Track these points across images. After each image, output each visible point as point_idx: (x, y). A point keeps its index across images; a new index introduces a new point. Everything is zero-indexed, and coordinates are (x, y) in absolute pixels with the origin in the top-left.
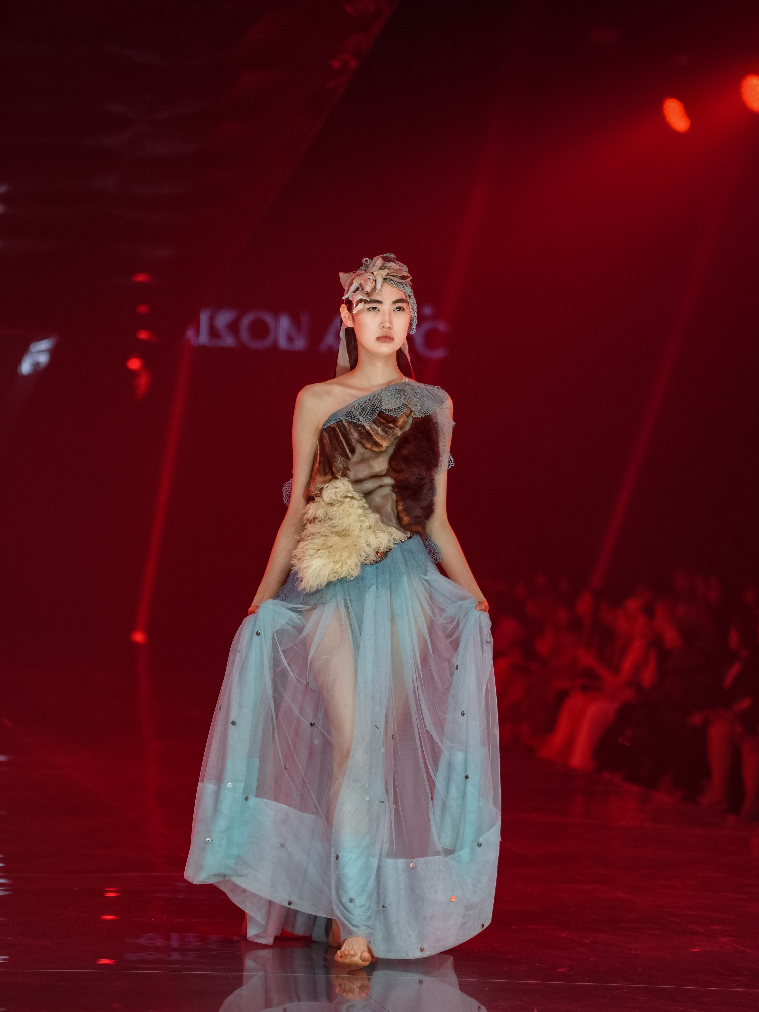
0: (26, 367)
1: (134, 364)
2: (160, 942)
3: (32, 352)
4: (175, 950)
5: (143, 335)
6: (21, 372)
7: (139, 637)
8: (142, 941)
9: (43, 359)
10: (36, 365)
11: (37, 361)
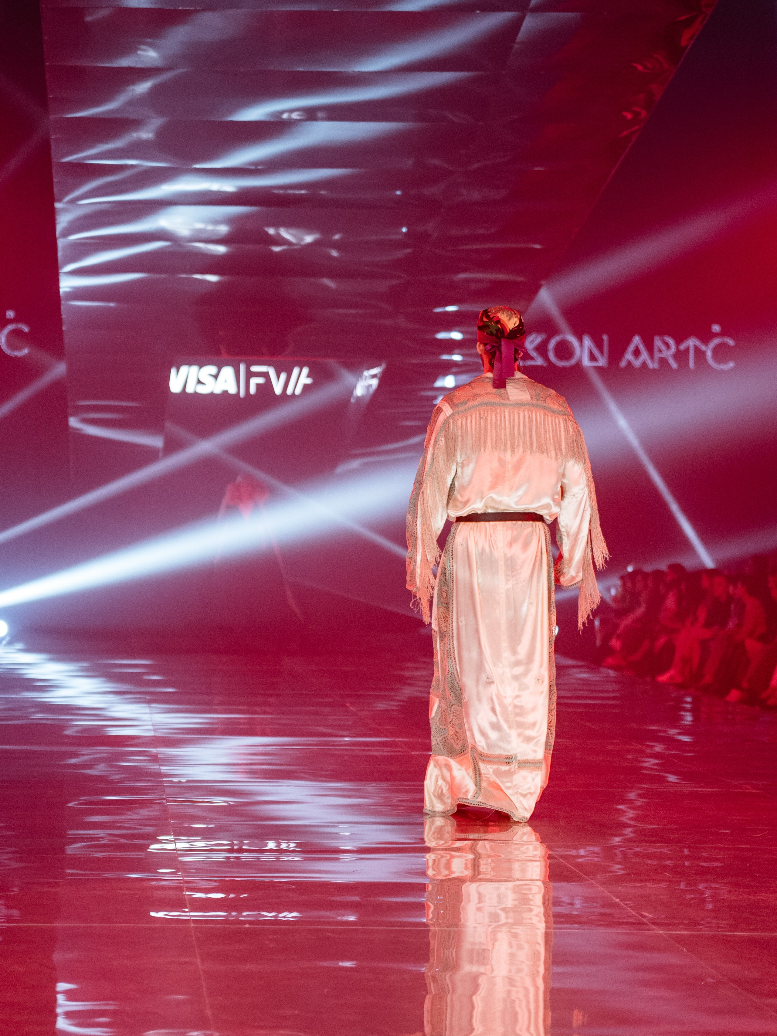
0: (359, 390)
3: (364, 378)
6: (355, 395)
9: (375, 382)
10: (370, 387)
11: (370, 384)
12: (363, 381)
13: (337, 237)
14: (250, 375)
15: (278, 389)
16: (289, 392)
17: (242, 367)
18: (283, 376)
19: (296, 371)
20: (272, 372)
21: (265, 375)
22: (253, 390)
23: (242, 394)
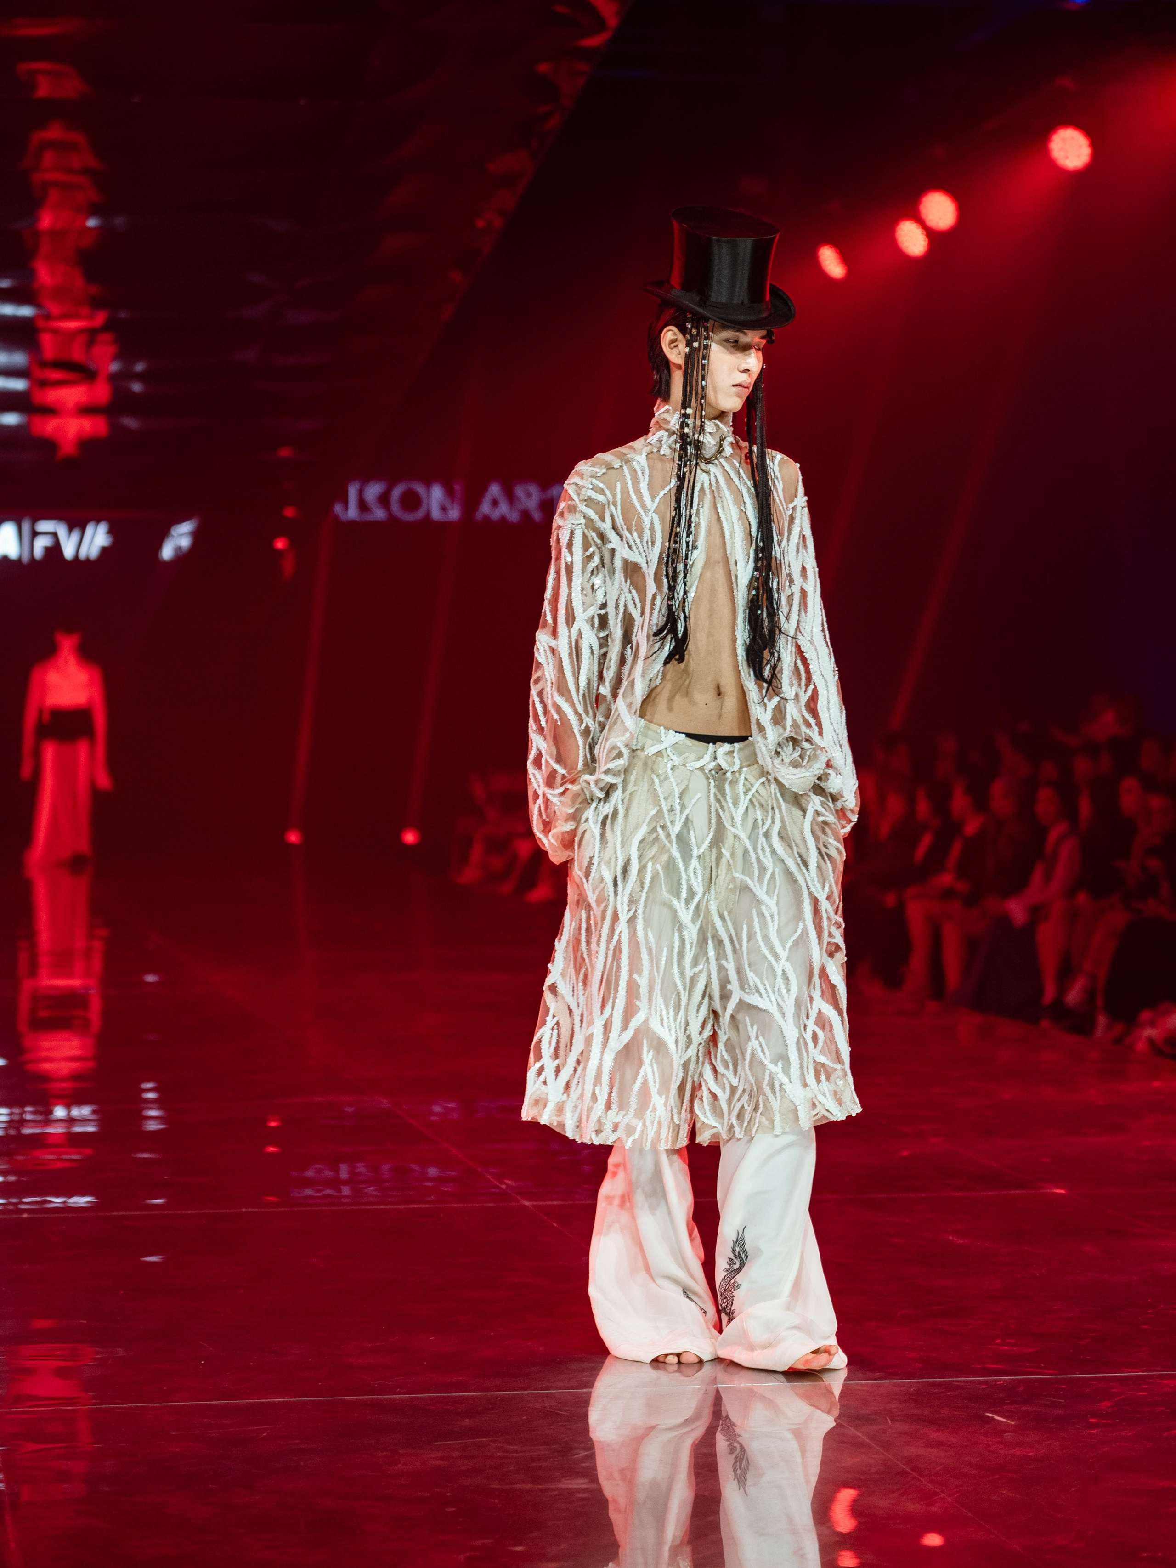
0: (167, 552)
1: (280, 544)
3: (173, 536)
5: (289, 512)
6: (162, 558)
7: (293, 838)
9: (185, 542)
10: (178, 549)
11: (179, 544)
12: (170, 538)
13: (140, 367)
14: (35, 534)
15: (69, 552)
16: (83, 555)
17: (26, 526)
18: (75, 536)
19: (90, 529)
20: (61, 530)
21: (55, 535)
22: (38, 552)
23: (26, 558)
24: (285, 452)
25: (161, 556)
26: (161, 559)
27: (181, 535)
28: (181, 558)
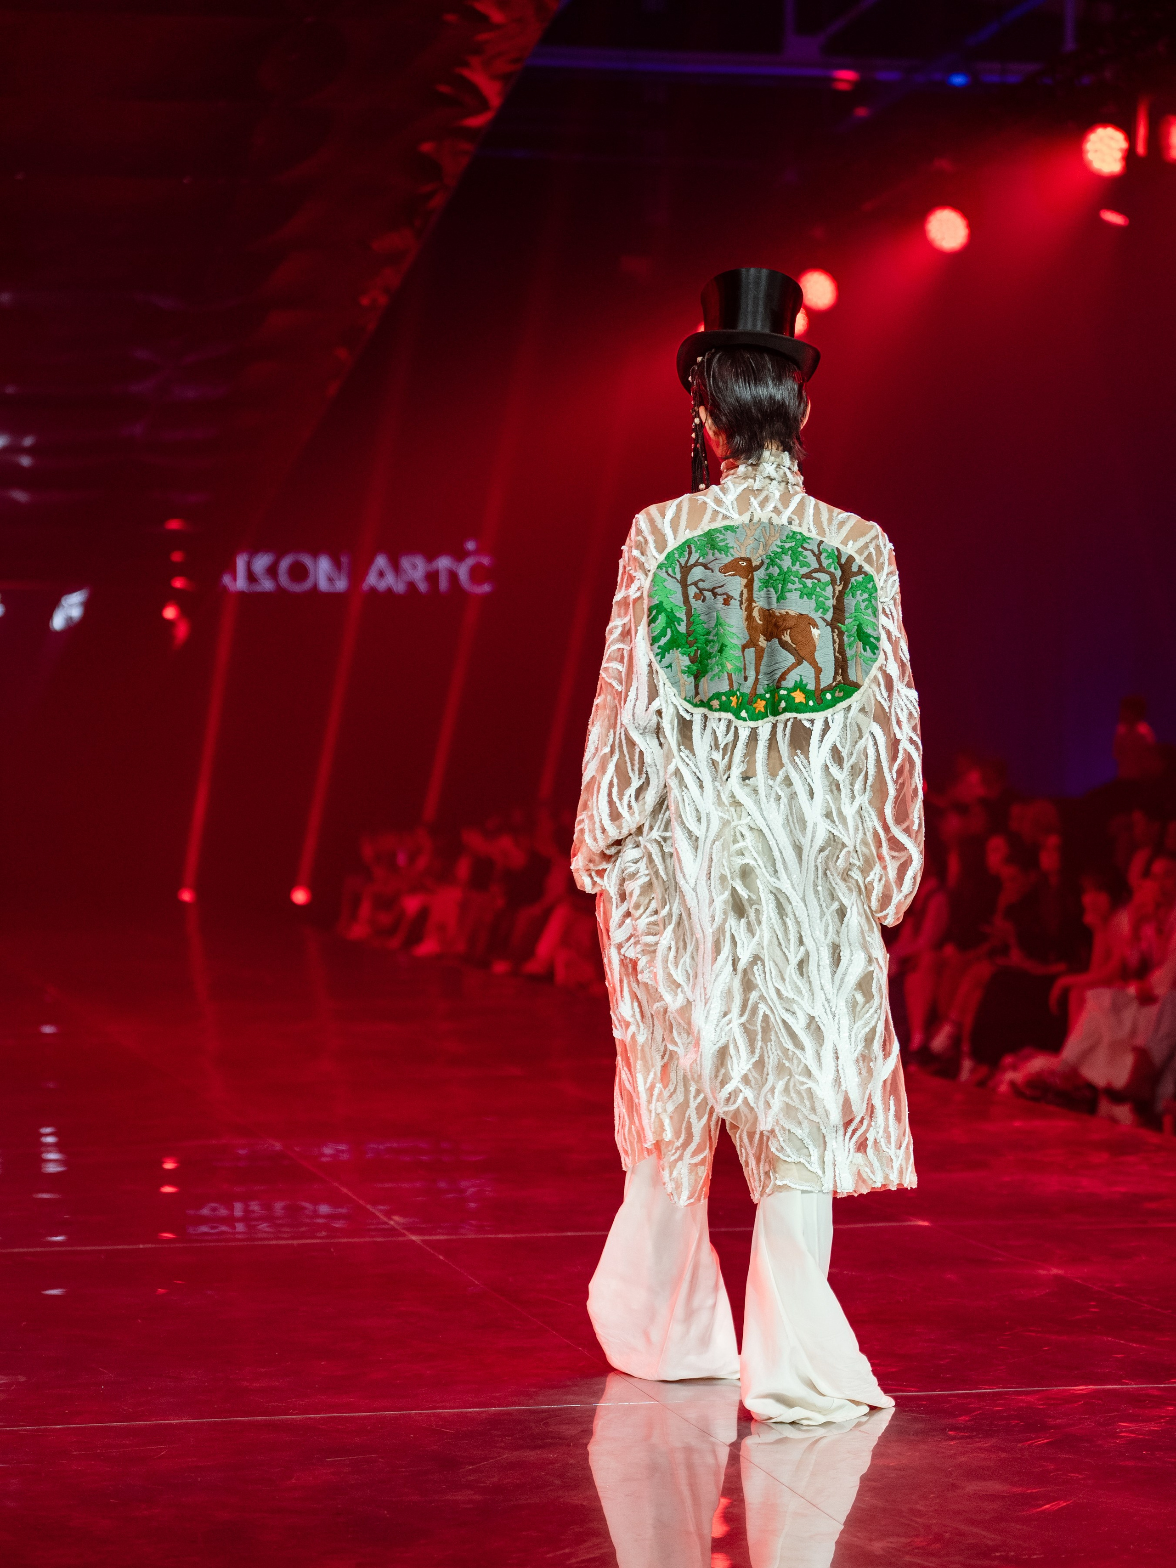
0: (58, 622)
1: (170, 613)
2: (223, 1212)
3: (63, 606)
4: (239, 1220)
5: (178, 584)
6: (54, 628)
7: (186, 896)
8: (205, 1211)
9: (76, 613)
10: (69, 619)
11: (70, 615)
12: (61, 608)
13: (28, 441)
24: (174, 525)
25: (52, 625)
26: (52, 630)
27: (71, 606)
28: (73, 628)
